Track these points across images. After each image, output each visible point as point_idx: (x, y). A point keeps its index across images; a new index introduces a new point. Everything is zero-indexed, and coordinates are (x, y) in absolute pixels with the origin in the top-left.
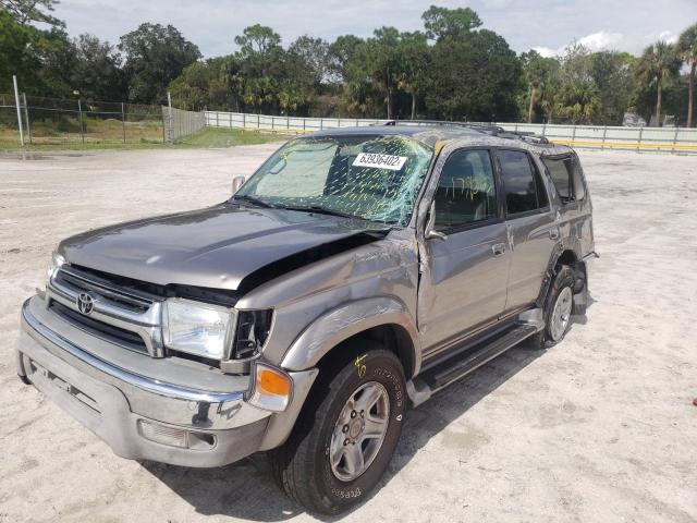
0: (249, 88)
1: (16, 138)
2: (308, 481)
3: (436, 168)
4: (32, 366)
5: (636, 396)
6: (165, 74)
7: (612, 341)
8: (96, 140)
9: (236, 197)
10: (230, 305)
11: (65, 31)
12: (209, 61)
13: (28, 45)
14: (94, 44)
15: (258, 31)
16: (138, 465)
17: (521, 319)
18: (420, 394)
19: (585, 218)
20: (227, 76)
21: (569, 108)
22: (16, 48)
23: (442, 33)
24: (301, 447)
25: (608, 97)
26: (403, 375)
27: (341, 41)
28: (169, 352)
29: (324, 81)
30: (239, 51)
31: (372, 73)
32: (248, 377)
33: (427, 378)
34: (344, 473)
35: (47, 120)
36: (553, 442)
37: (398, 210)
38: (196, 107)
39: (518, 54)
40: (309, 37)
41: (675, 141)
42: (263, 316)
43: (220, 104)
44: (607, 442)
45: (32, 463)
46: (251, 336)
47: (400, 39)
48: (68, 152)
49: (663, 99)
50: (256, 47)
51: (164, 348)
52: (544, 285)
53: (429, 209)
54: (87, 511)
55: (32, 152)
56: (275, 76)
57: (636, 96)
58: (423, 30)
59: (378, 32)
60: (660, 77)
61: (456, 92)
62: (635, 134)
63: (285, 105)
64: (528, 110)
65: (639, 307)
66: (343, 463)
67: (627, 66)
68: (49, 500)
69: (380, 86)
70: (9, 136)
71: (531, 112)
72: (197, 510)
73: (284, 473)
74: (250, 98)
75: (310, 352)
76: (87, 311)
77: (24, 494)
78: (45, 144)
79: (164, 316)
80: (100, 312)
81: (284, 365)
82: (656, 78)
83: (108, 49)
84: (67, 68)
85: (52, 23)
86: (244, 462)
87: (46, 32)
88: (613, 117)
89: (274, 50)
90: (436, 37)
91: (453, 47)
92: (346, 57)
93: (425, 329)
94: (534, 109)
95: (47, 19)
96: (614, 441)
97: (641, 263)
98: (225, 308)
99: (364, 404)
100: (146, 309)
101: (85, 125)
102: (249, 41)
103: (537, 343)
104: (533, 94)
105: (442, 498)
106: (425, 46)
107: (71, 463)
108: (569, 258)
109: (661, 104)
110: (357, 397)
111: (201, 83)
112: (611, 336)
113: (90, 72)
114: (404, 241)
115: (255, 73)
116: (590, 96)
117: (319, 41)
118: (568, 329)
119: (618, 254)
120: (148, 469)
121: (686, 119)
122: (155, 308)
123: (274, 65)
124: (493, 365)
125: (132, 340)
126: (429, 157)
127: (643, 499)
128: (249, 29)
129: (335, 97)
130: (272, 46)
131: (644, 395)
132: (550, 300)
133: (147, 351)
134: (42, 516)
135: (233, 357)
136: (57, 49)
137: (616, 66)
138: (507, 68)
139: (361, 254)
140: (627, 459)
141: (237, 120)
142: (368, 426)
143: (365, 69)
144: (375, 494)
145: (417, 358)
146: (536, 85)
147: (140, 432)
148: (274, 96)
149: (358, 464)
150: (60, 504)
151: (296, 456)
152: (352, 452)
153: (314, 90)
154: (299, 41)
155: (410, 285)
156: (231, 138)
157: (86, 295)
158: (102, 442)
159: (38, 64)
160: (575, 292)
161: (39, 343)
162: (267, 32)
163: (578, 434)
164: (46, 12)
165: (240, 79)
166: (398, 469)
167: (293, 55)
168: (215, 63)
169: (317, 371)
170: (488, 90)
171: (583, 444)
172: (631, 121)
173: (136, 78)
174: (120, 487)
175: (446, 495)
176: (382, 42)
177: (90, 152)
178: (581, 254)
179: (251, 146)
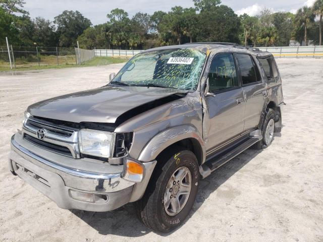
0: (114, 38)
1: (9, 66)
2: (154, 217)
3: (208, 62)
4: (17, 166)
5: (309, 169)
6: (76, 33)
7: (295, 144)
8: (46, 65)
9: (112, 83)
10: (112, 131)
11: (29, 16)
12: (96, 26)
13: (12, 23)
14: (42, 21)
15: (118, 12)
16: (70, 212)
17: (251, 135)
18: (206, 172)
19: (278, 86)
20: (104, 33)
21: (264, 39)
22: (7, 25)
23: (203, 8)
24: (150, 199)
25: (281, 33)
26: (198, 163)
27: (156, 14)
28: (83, 156)
29: (149, 32)
30: (109, 21)
31: (171, 28)
32: (122, 166)
33: (208, 165)
34: (171, 212)
35: (22, 57)
36: (271, 193)
37: (191, 83)
38: (91, 48)
39: (239, 16)
40: (141, 13)
41: (314, 52)
42: (128, 135)
43: (102, 46)
44: (298, 192)
45: (19, 214)
46: (123, 146)
47: (183, 11)
48: (33, 71)
49: (308, 33)
50: (117, 19)
51: (80, 154)
52: (261, 118)
53: (206, 82)
54: (47, 235)
55: (16, 72)
56: (126, 32)
57: (295, 32)
58: (194, 7)
59: (173, 9)
60: (305, 23)
61: (211, 35)
62: (295, 50)
63: (131, 45)
64: (244, 41)
65: (306, 128)
66: (170, 207)
67: (290, 19)
68: (28, 231)
69: (175, 34)
70: (5, 65)
71: (246, 42)
72: (99, 233)
73: (142, 213)
74: (115, 42)
75: (152, 152)
76: (42, 138)
77: (16, 229)
78: (22, 67)
79: (80, 138)
80: (48, 138)
81: (139, 159)
82: (304, 24)
83: (49, 23)
84: (30, 33)
85: (22, 12)
86: (121, 209)
87: (20, 17)
88: (284, 43)
89: (125, 20)
90: (200, 10)
91: (208, 14)
92: (158, 21)
93: (207, 140)
94: (247, 40)
95: (21, 11)
96: (302, 191)
97: (305, 107)
98: (109, 133)
99: (179, 178)
100: (71, 135)
101: (40, 59)
102: (113, 16)
103: (259, 146)
104: (246, 34)
105: (219, 222)
106: (195, 14)
107: (38, 212)
108: (272, 105)
109: (307, 35)
110: (176, 174)
111: (92, 37)
112: (294, 142)
113: (41, 34)
114: (195, 98)
115: (117, 31)
116: (273, 33)
117: (146, 15)
118: (273, 139)
119: (293, 104)
120: (75, 214)
121: (319, 42)
122: (75, 134)
123: (125, 27)
124: (239, 158)
125: (64, 151)
126: (205, 57)
127: (319, 218)
128: (113, 11)
129: (155, 40)
130: (124, 18)
131: (314, 169)
132: (264, 125)
133: (72, 155)
134: (25, 239)
135: (114, 156)
136: (25, 25)
137: (285, 19)
138: (234, 22)
139: (174, 104)
140: (309, 200)
141: (109, 53)
142: (182, 189)
143: (167, 26)
144: (186, 222)
145: (204, 154)
146: (248, 30)
147: (70, 195)
148: (126, 41)
149: (177, 208)
150: (33, 233)
151: (147, 204)
152: (174, 201)
153: (144, 37)
154: (137, 15)
155: (198, 119)
156: (107, 61)
157: (41, 130)
158: (53, 202)
159: (17, 32)
160: (275, 121)
161: (19, 154)
162: (122, 11)
163: (283, 189)
164: (20, 8)
165: (110, 34)
166: (197, 209)
167: (134, 21)
168: (98, 27)
169: (156, 162)
170: (225, 33)
171: (287, 193)
172: (293, 44)
173: (62, 36)
174: (62, 223)
175: (221, 221)
176: (175, 13)
177: (43, 70)
178: (278, 103)
179: (117, 64)
